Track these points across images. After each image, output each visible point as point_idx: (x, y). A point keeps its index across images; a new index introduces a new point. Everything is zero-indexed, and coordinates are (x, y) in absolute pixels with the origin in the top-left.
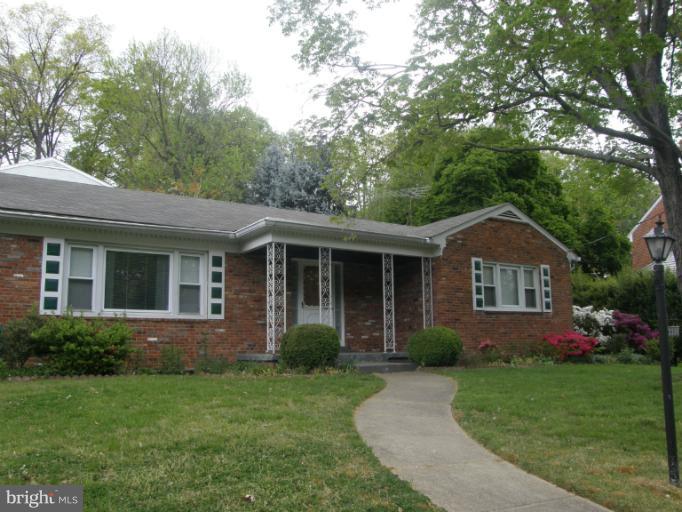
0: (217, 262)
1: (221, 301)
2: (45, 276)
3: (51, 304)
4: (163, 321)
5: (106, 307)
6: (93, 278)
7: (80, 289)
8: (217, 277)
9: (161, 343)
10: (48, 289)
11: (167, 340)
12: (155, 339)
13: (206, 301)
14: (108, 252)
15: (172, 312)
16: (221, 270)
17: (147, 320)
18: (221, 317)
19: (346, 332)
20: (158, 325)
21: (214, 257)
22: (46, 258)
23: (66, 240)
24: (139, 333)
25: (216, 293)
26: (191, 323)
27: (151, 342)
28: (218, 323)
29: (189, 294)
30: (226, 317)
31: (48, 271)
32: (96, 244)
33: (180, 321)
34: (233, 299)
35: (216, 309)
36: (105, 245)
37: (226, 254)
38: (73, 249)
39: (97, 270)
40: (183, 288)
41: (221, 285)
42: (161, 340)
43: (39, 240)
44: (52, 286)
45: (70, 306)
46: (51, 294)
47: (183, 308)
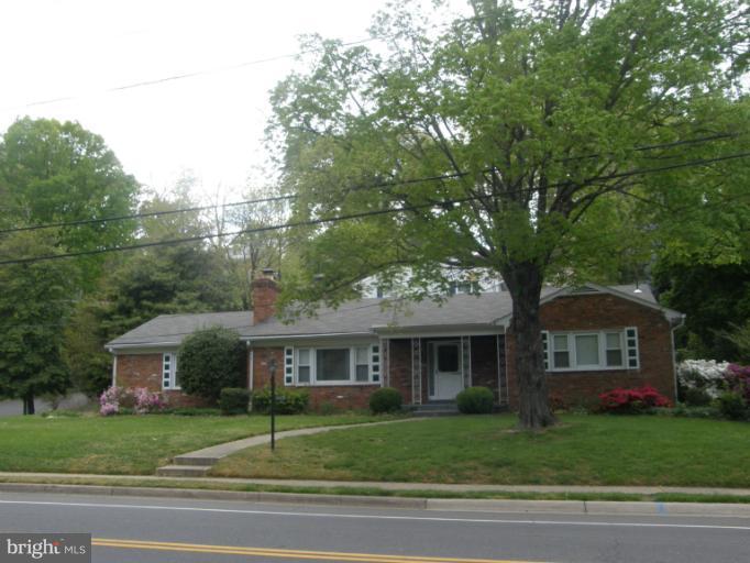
0: (376, 350)
1: (378, 373)
2: (286, 366)
3: (289, 380)
4: (347, 386)
5: (318, 380)
6: (310, 365)
7: (304, 371)
8: (375, 359)
9: (344, 399)
10: (287, 372)
11: (347, 397)
12: (341, 397)
14: (317, 350)
15: (352, 381)
16: (379, 354)
17: (336, 386)
18: (379, 382)
20: (343, 389)
21: (373, 347)
22: (286, 357)
23: (295, 347)
24: (334, 394)
25: (375, 368)
26: (361, 387)
27: (339, 398)
28: (378, 386)
29: (362, 371)
31: (287, 363)
32: (310, 347)
33: (355, 386)
35: (376, 378)
36: (314, 347)
38: (300, 351)
39: (312, 362)
41: (378, 363)
42: (344, 397)
43: (282, 348)
44: (289, 371)
45: (300, 380)
46: (289, 375)
47: (358, 379)
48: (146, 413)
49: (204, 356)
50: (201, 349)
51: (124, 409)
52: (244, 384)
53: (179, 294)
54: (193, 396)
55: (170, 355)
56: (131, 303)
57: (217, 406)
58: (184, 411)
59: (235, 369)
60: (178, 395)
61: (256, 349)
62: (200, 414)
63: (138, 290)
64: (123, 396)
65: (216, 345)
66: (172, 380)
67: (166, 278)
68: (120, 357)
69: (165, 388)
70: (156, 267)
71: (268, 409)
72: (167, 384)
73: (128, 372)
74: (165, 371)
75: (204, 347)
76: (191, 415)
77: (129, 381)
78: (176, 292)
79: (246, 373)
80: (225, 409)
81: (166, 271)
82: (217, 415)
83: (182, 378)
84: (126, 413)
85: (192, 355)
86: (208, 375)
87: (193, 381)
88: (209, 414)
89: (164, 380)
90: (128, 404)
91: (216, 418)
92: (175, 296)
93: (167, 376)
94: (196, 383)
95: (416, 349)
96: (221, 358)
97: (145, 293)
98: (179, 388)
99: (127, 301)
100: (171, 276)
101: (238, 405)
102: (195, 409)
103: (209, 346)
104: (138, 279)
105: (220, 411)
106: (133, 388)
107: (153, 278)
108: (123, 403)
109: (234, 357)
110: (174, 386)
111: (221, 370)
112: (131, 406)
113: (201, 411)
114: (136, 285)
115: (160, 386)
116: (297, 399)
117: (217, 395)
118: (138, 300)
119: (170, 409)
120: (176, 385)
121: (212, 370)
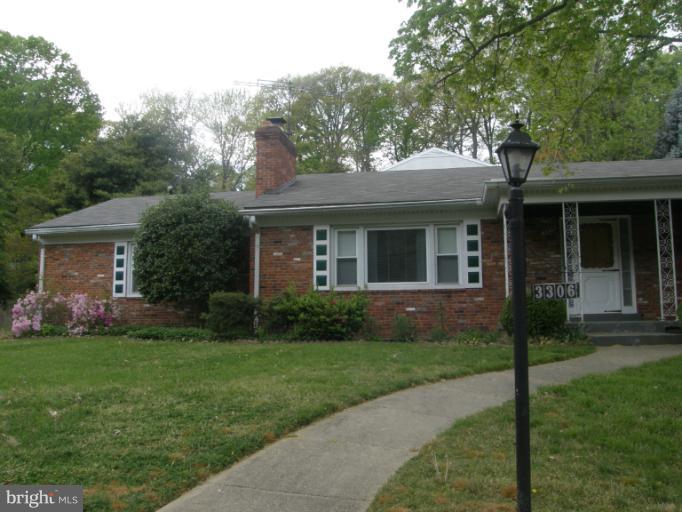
0: (472, 230)
1: (478, 269)
2: (317, 258)
3: (322, 281)
4: (420, 291)
5: (369, 281)
6: (357, 256)
7: (346, 267)
8: (472, 246)
9: (419, 312)
10: (319, 269)
11: (424, 309)
12: (413, 309)
13: (464, 270)
14: (369, 232)
15: (430, 282)
16: (478, 238)
17: (405, 292)
18: (479, 285)
19: (638, 296)
20: (416, 295)
21: (468, 226)
22: (316, 243)
23: (331, 226)
24: (398, 303)
25: (473, 262)
26: (448, 293)
27: (409, 312)
28: (476, 292)
29: (447, 265)
30: (484, 284)
31: (318, 254)
32: (357, 226)
33: (437, 292)
34: (491, 267)
35: (473, 278)
36: (365, 226)
37: (483, 222)
38: (339, 233)
39: (360, 249)
40: (440, 259)
41: (478, 253)
42: (419, 309)
43: (309, 229)
44: (322, 266)
45: (340, 282)
46: (321, 273)
47: (440, 279)
48: (84, 333)
49: (178, 238)
50: (174, 225)
51: (50, 327)
52: (247, 287)
53: (143, 183)
54: (159, 307)
55: (125, 244)
56: (83, 193)
57: (202, 323)
58: (144, 331)
59: (229, 262)
60: (137, 306)
61: (264, 231)
62: (172, 337)
63: (91, 178)
64: (49, 306)
65: (199, 220)
66: (128, 282)
67: (128, 163)
68: (49, 249)
69: (116, 295)
70: (114, 149)
71: (297, 329)
72: (119, 289)
73: (61, 270)
74: (117, 269)
75: (179, 223)
76: (156, 338)
77: (62, 283)
78: (138, 181)
79: (247, 270)
80: (216, 329)
81: (128, 155)
82: (201, 339)
83: (143, 278)
84: (52, 333)
85: (159, 237)
86: (185, 271)
87: (160, 280)
88: (188, 337)
89: (116, 282)
90: (56, 319)
91: (199, 344)
92: (139, 185)
93: (120, 276)
94: (166, 284)
95: (569, 223)
96: (208, 241)
97: (100, 180)
98: (138, 295)
99: (77, 192)
100: (134, 161)
101: (241, 323)
102: (162, 329)
103: (188, 221)
104: (92, 164)
105: (206, 332)
106: (67, 295)
107: (110, 161)
108: (48, 318)
109: (228, 242)
110: (130, 292)
111: (208, 262)
112: (61, 322)
113: (173, 330)
114: (88, 170)
115: (109, 292)
116: (350, 312)
117: (202, 305)
118: (91, 189)
119: (124, 328)
120: (134, 290)
121: (192, 262)
